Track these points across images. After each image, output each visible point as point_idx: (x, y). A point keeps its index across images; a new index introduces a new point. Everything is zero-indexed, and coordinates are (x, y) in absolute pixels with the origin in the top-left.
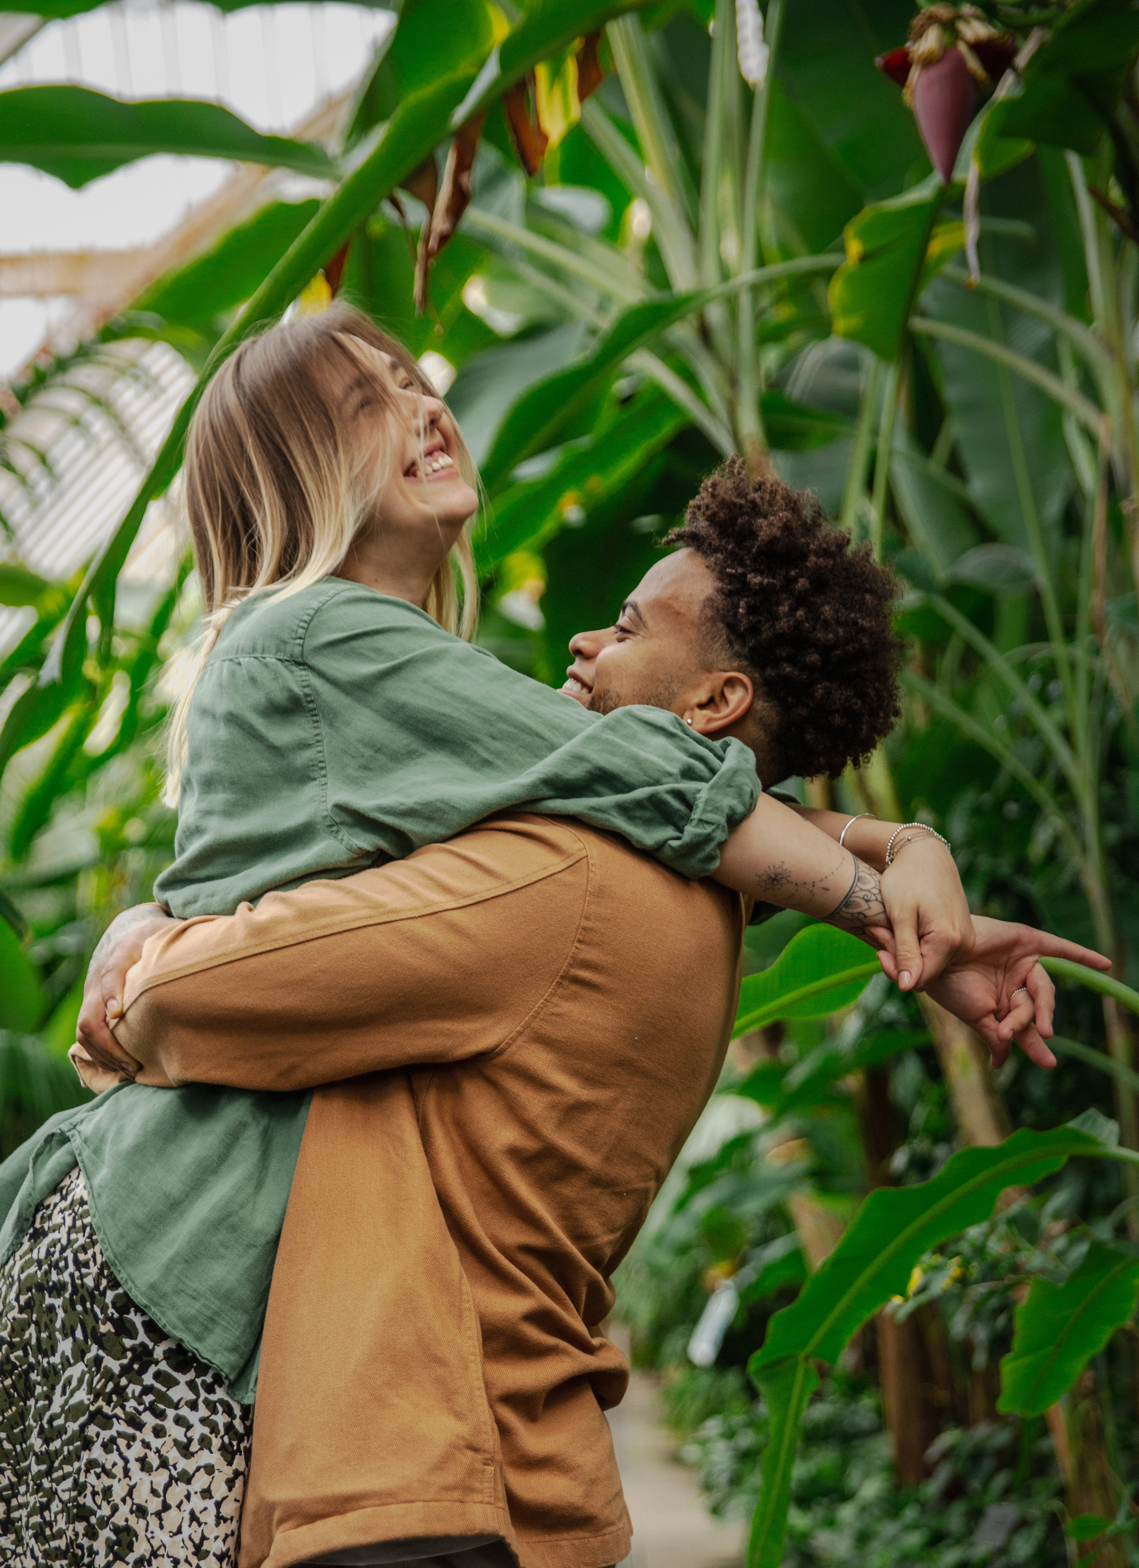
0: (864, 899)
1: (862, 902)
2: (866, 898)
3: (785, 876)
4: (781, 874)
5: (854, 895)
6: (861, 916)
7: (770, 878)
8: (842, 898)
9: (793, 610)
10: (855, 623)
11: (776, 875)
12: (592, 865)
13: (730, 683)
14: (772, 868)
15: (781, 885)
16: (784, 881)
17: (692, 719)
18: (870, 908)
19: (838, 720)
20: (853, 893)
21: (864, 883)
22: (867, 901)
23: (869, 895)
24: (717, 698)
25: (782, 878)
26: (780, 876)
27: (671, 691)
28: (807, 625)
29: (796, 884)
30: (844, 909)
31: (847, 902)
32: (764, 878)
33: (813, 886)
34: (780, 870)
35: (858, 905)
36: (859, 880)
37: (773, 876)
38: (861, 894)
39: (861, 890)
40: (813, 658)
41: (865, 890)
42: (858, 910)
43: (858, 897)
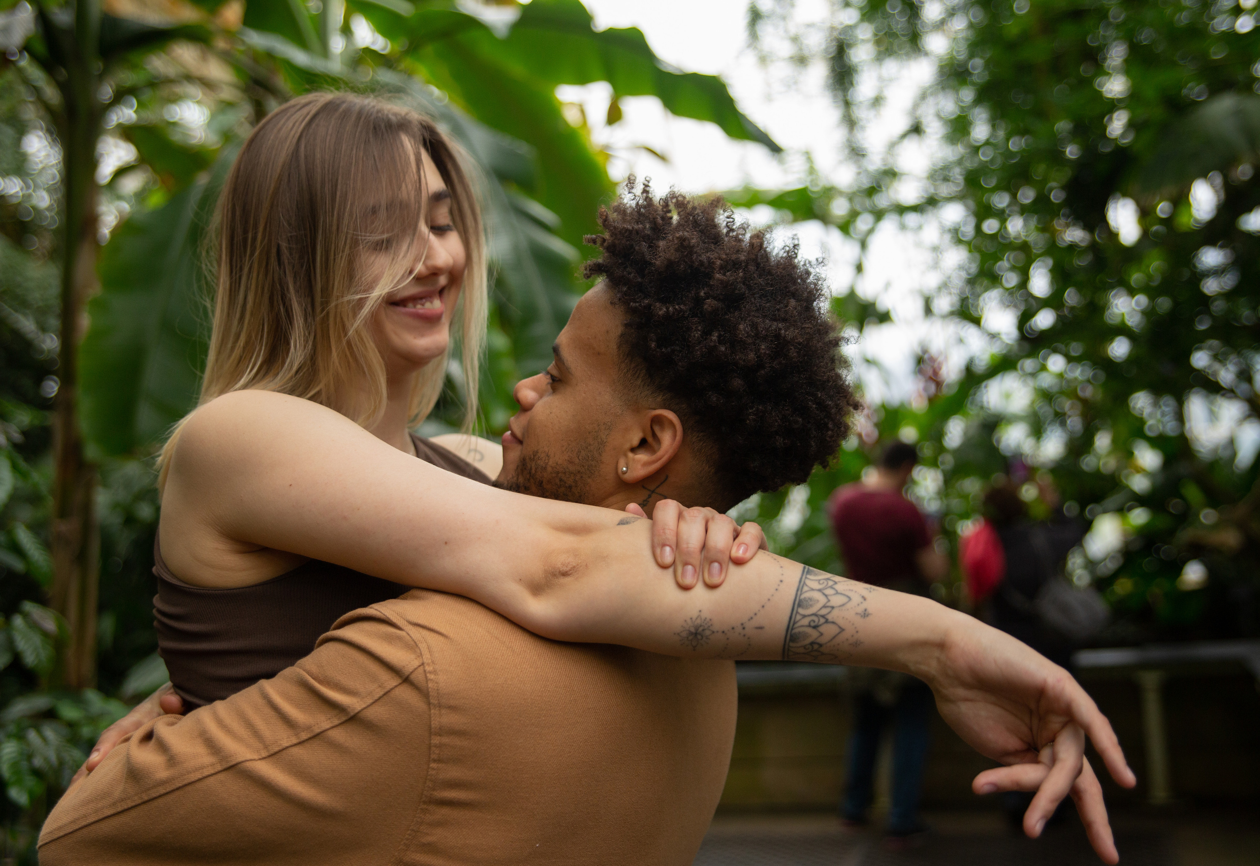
0: (809, 626)
1: (809, 630)
2: (812, 624)
3: (706, 627)
4: (701, 626)
5: (796, 625)
6: (816, 647)
7: (691, 633)
8: (784, 633)
9: (707, 333)
10: (777, 336)
11: (697, 628)
12: (430, 672)
13: (657, 421)
14: (689, 621)
15: (707, 638)
16: (707, 633)
17: (627, 468)
18: (822, 634)
19: (780, 441)
20: (794, 623)
21: (807, 607)
22: (815, 627)
23: (816, 619)
24: (650, 439)
25: (703, 630)
26: (701, 629)
27: (600, 440)
28: (723, 349)
29: (723, 632)
30: (791, 644)
31: (791, 636)
32: (684, 634)
33: (744, 628)
34: (699, 621)
35: (805, 635)
36: (799, 606)
37: (693, 630)
38: (806, 621)
39: (804, 616)
40: (737, 383)
41: (809, 616)
42: (808, 641)
43: (802, 626)
